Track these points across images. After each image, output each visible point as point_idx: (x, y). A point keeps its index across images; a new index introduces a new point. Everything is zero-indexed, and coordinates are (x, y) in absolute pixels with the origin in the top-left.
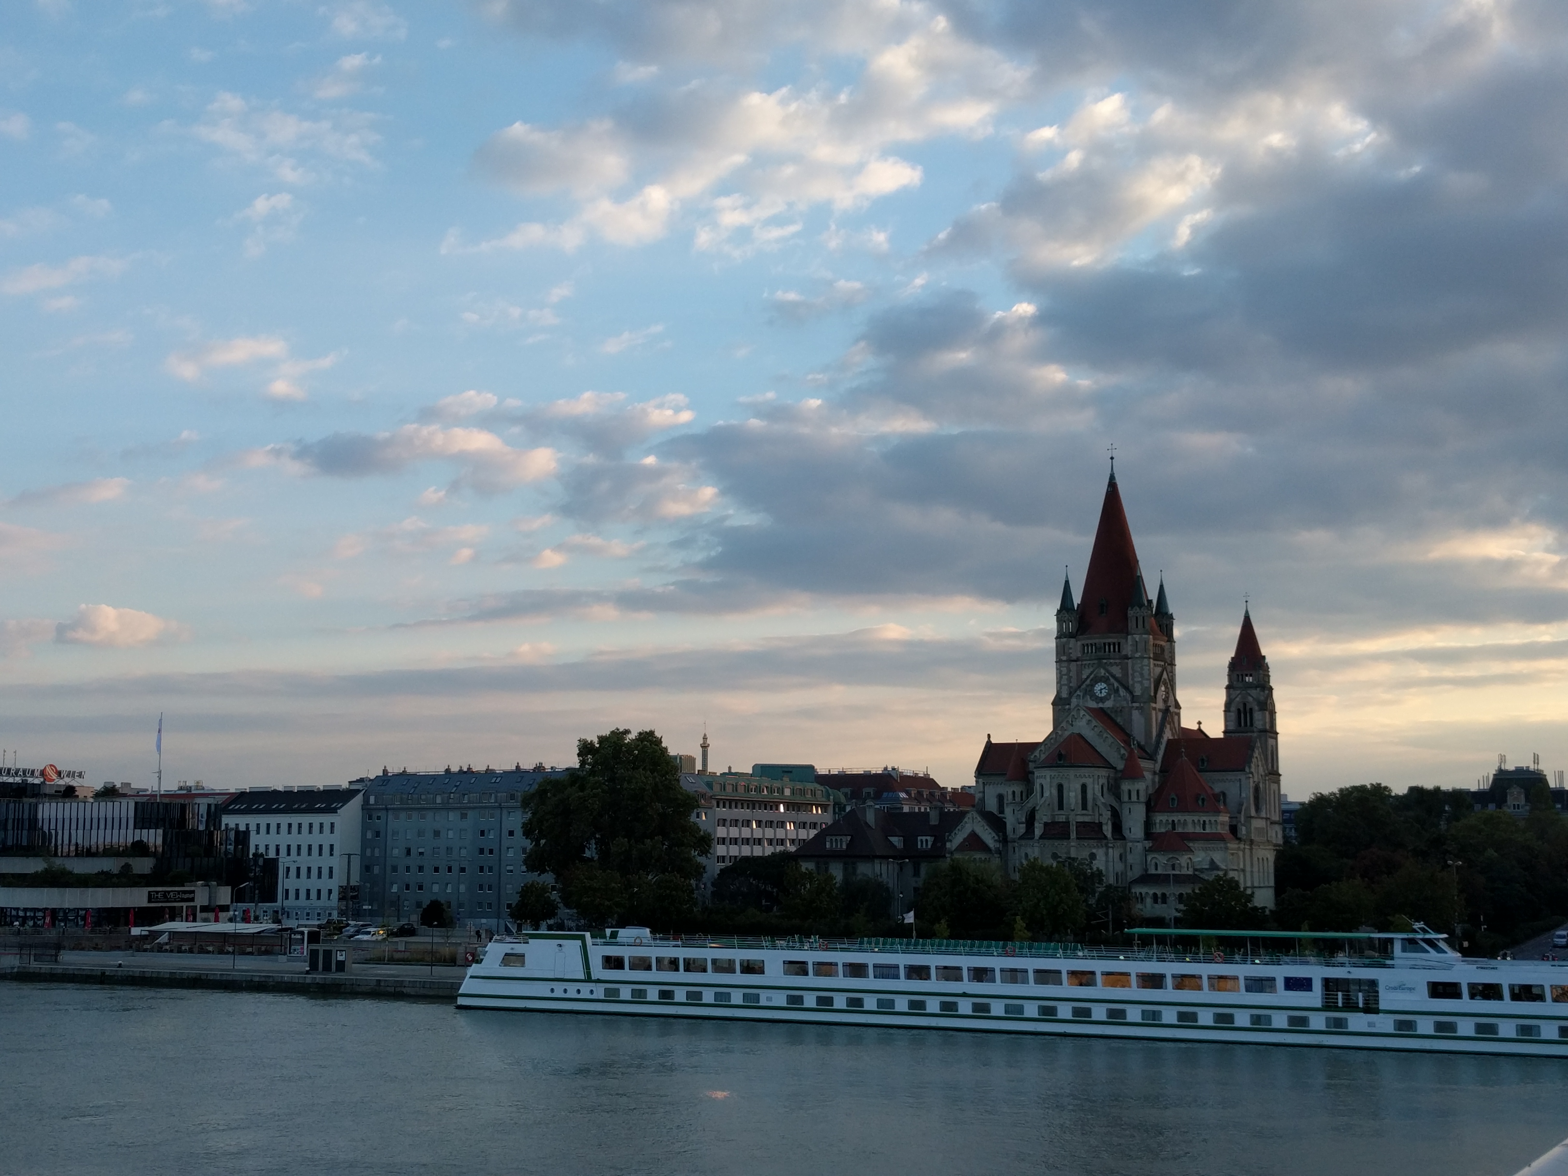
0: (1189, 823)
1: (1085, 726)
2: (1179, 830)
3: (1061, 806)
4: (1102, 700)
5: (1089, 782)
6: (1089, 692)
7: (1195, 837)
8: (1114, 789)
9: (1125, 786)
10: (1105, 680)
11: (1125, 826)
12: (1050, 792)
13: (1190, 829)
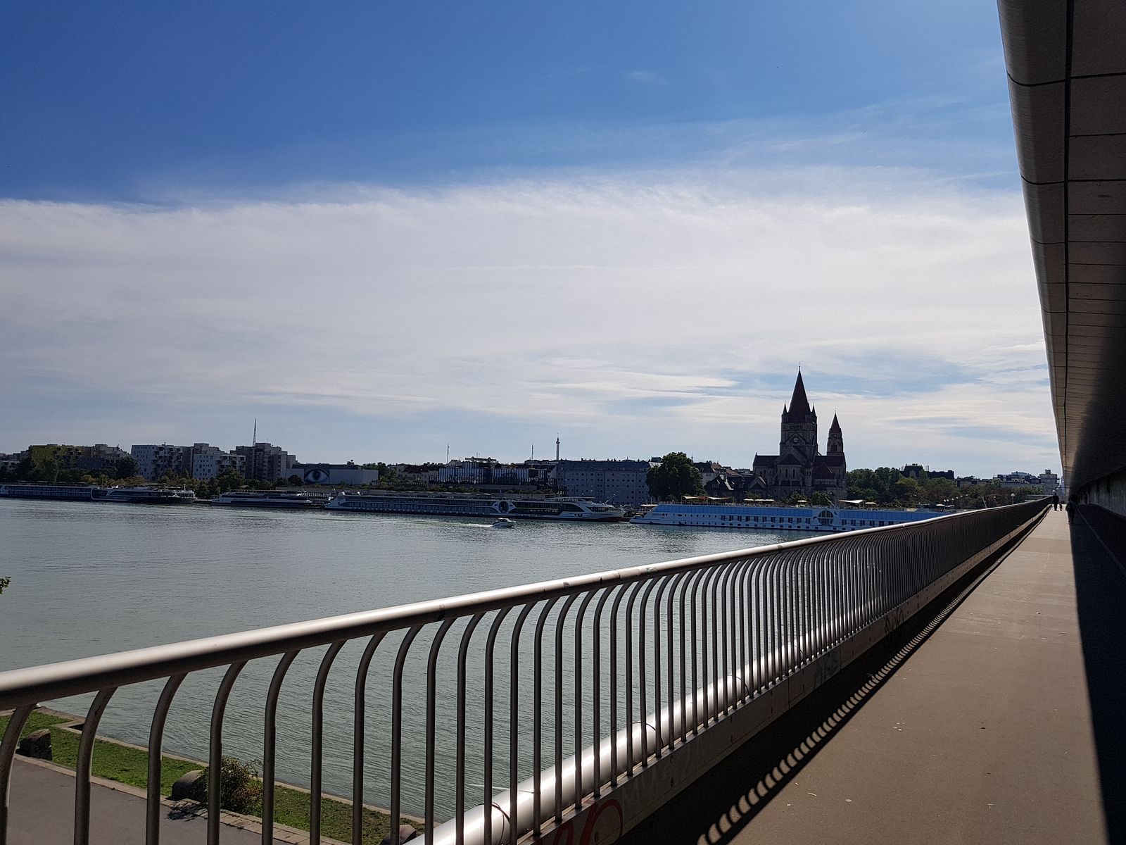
0: (827, 481)
1: (793, 452)
2: (823, 483)
3: (787, 476)
4: (796, 443)
5: (795, 469)
6: (792, 441)
7: (828, 486)
8: (802, 471)
9: (806, 470)
10: (797, 437)
11: (806, 482)
12: (784, 472)
13: (826, 483)
